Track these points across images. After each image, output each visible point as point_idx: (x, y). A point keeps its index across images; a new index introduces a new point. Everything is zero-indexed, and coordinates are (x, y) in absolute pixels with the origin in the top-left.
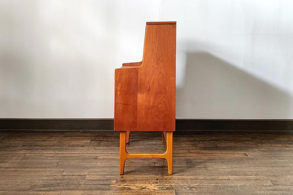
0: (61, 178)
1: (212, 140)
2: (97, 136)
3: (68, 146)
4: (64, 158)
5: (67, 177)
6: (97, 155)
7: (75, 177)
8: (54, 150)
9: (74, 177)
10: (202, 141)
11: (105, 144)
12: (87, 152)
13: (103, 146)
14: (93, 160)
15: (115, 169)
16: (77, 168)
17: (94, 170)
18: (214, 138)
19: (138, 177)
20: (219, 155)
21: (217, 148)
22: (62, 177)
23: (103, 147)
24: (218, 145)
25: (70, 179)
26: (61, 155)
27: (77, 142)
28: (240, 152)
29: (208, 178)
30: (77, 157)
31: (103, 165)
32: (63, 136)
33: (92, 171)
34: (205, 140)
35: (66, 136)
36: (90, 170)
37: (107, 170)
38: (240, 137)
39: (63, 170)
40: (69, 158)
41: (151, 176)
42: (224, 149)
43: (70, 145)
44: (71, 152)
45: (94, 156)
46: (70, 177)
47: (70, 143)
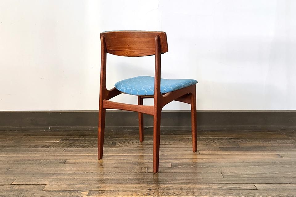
0: (8, 189)
1: (232, 138)
2: (71, 135)
3: (28, 147)
4: (19, 162)
5: (17, 187)
6: (66, 158)
7: (30, 187)
8: (7, 152)
9: (28, 186)
10: (218, 139)
11: (80, 145)
12: (53, 154)
13: (77, 146)
14: (60, 165)
15: (90, 177)
16: (34, 175)
17: (59, 177)
18: (234, 136)
19: (121, 187)
20: (241, 157)
21: (239, 148)
22: (10, 187)
23: (77, 148)
24: (240, 145)
25: (22, 190)
26: (15, 159)
27: (41, 141)
28: (271, 154)
29: (225, 187)
30: (38, 161)
31: (74, 171)
32: (23, 134)
33: (56, 180)
34: (221, 139)
35: (28, 135)
36: (53, 177)
37: (78, 177)
38: (271, 134)
39: (14, 178)
40: (26, 162)
41: (141, 185)
42: (249, 149)
43: (31, 146)
44: (31, 154)
45: (62, 160)
46: (23, 187)
47: (32, 143)
